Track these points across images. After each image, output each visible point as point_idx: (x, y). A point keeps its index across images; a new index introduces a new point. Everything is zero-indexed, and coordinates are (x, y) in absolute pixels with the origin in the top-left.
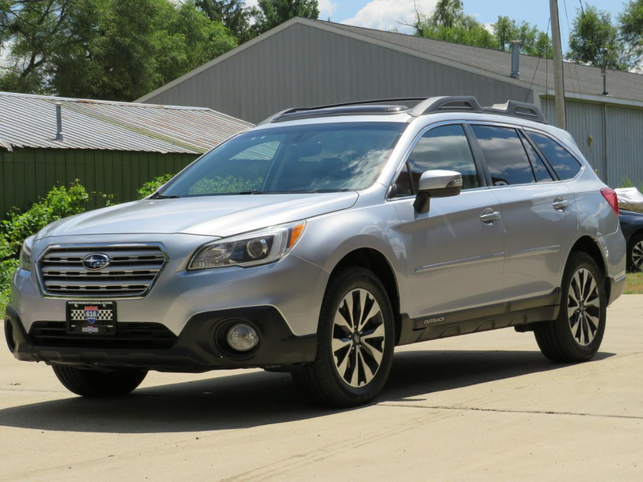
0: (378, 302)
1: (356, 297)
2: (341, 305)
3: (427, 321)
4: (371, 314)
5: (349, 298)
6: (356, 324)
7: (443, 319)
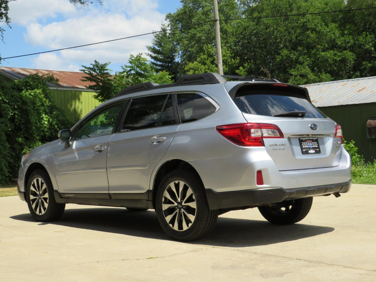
0: (46, 183)
1: (38, 181)
2: (33, 183)
3: (67, 195)
4: (43, 188)
5: (35, 181)
6: (39, 191)
7: (74, 195)
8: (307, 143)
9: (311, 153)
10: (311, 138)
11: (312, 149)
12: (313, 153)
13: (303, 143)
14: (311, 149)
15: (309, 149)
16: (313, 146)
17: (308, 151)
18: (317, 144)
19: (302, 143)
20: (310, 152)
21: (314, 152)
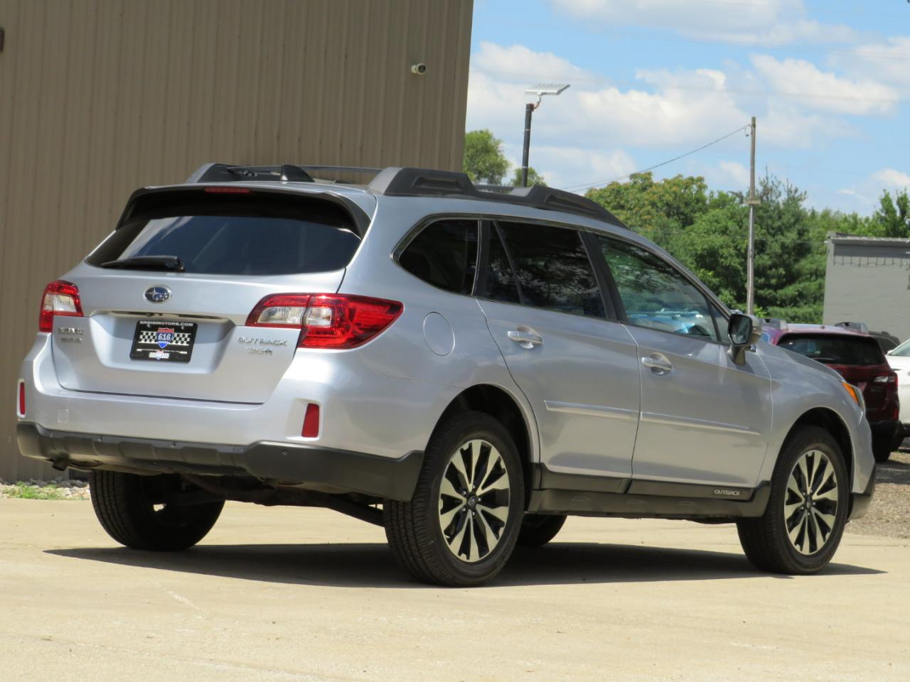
8: (158, 335)
9: (154, 359)
10: (173, 324)
11: (165, 348)
12: (162, 360)
13: (145, 333)
14: (161, 350)
15: (156, 347)
16: (171, 342)
17: (148, 353)
18: (188, 340)
19: (142, 334)
20: (152, 355)
21: (167, 356)
